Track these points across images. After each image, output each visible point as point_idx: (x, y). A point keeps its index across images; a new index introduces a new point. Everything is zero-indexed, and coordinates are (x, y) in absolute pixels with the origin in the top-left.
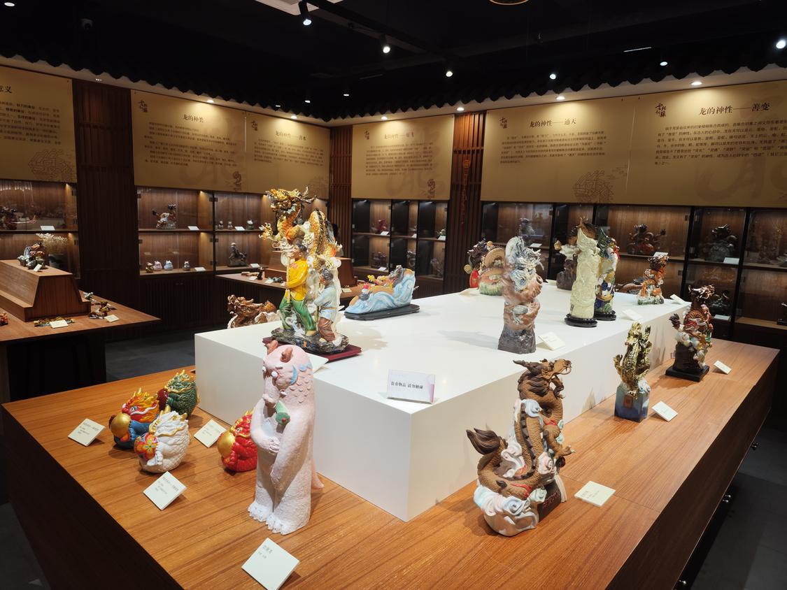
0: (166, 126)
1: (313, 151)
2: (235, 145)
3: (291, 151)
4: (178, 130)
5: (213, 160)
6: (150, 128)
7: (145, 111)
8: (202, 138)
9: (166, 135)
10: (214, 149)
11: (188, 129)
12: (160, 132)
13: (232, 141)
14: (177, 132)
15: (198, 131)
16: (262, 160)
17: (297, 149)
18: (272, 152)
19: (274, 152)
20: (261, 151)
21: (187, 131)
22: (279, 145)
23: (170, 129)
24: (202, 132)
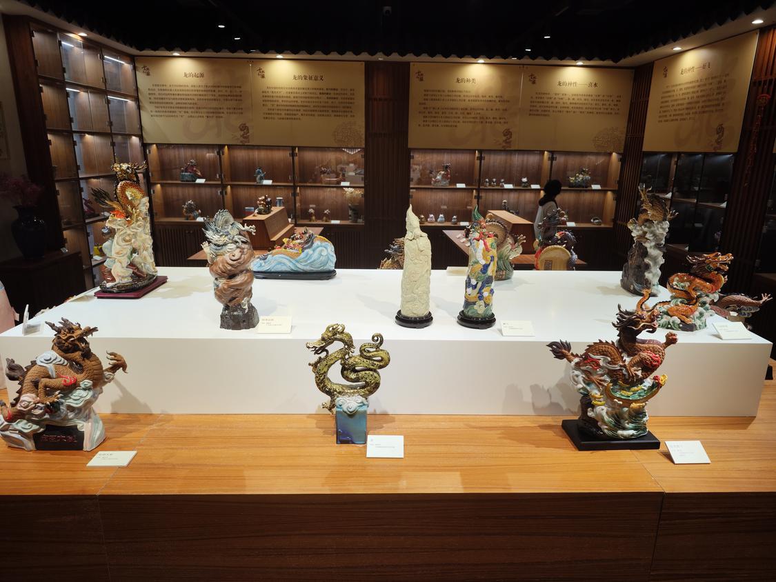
0: (439, 91)
1: (605, 98)
2: (508, 101)
3: (576, 101)
4: (450, 94)
5: (483, 120)
6: (425, 95)
7: (421, 80)
8: (472, 98)
9: (439, 100)
10: (485, 108)
11: (460, 92)
12: (434, 97)
13: (505, 98)
14: (448, 96)
15: (469, 92)
16: (539, 115)
17: (583, 98)
18: (551, 105)
19: (554, 105)
20: (538, 105)
21: (458, 94)
22: (561, 96)
23: (442, 93)
24: (473, 93)
